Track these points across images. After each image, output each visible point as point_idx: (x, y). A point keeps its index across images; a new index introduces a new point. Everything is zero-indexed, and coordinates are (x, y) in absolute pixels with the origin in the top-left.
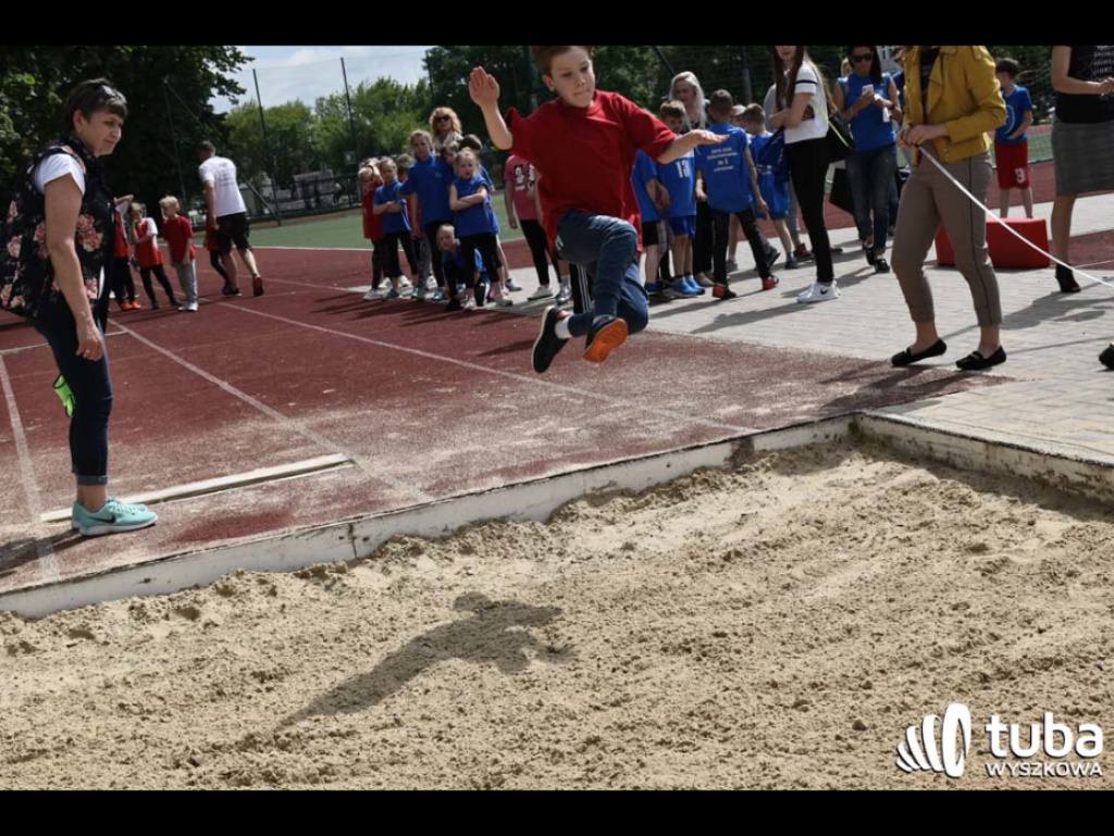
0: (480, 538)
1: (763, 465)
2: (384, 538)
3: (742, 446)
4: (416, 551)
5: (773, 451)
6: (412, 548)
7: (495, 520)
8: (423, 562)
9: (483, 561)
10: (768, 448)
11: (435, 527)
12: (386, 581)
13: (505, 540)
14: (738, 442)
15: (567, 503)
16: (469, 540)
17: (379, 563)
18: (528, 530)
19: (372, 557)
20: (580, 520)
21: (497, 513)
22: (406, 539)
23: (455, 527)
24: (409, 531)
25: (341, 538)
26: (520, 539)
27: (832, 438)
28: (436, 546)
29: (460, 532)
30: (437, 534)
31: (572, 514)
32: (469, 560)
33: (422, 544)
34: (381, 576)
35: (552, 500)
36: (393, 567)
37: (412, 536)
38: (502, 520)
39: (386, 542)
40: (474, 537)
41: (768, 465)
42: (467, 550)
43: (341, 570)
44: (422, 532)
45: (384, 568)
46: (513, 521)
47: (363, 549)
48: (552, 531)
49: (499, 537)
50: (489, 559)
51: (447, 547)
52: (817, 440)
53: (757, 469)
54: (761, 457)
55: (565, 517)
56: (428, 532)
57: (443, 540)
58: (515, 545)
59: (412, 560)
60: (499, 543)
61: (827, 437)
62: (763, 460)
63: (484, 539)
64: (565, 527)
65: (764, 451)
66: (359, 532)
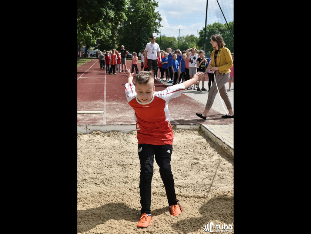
0: (112, 134)
1: (177, 131)
2: (93, 130)
3: (174, 126)
4: (98, 134)
5: (181, 129)
6: (97, 133)
7: (117, 131)
8: (99, 137)
9: (110, 139)
10: (180, 128)
11: (104, 130)
12: (89, 138)
13: (117, 135)
14: (173, 125)
15: (132, 131)
16: (110, 134)
17: (89, 135)
18: (122, 134)
19: (89, 133)
20: (134, 135)
21: (118, 130)
22: (97, 131)
23: (108, 131)
24: (99, 130)
25: (84, 128)
26: (120, 136)
27: (195, 129)
28: (103, 134)
29: (109, 132)
30: (104, 131)
31: (133, 133)
32: (108, 138)
33: (100, 132)
34: (88, 137)
35: (130, 129)
36: (92, 136)
37: (99, 131)
38: (118, 131)
39: (93, 131)
40: (111, 134)
41: (178, 131)
42: (109, 136)
43: (81, 135)
44: (101, 130)
45: (90, 136)
46: (120, 132)
47: (88, 131)
48: (127, 136)
49: (116, 135)
50: (111, 139)
51: (105, 134)
52: (191, 128)
53: (175, 132)
54: (177, 129)
55: (131, 133)
56: (102, 130)
57: (105, 133)
58: (118, 137)
59: (96, 136)
60: (115, 136)
61: (194, 128)
62: (178, 130)
63: (113, 134)
64: (130, 135)
65: (179, 128)
66: (88, 128)
